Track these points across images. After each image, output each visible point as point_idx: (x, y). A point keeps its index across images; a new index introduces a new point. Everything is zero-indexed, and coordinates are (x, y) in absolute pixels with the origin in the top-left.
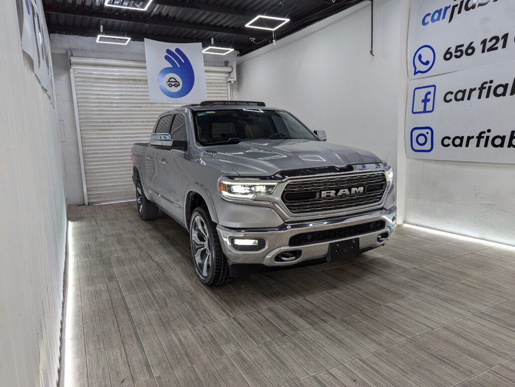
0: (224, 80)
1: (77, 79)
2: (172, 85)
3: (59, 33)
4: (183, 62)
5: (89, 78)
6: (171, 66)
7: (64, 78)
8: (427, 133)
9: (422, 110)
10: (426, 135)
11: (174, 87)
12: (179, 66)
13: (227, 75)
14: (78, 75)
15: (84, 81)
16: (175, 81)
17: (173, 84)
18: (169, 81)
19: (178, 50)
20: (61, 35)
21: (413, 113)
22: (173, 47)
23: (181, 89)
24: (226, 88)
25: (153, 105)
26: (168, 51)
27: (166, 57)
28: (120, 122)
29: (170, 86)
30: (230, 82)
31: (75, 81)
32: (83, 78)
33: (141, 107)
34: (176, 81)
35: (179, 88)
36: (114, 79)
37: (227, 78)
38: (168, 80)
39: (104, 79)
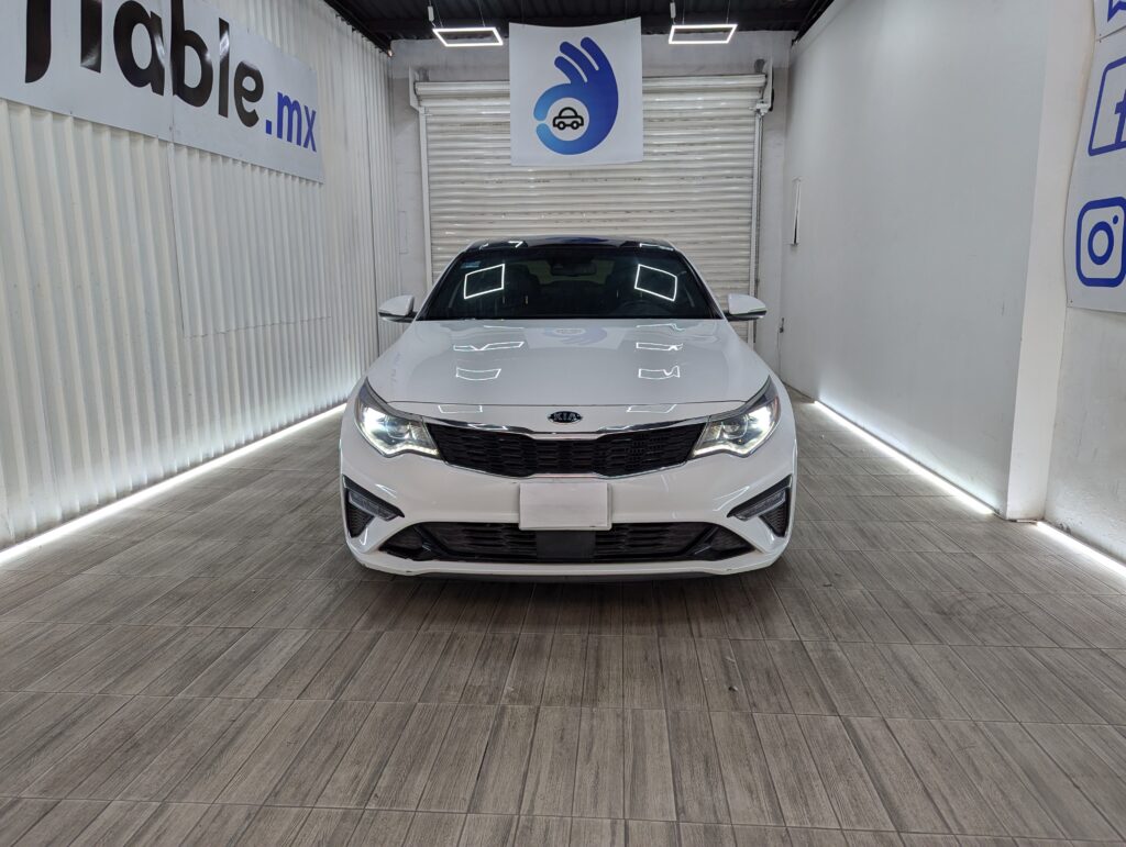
0: (748, 108)
1: (431, 128)
2: (565, 126)
3: (407, 38)
4: (597, 68)
5: (452, 124)
6: (569, 82)
7: (410, 127)
8: (1116, 220)
9: (1113, 142)
10: (1112, 225)
11: (569, 128)
12: (586, 80)
13: (757, 96)
14: (433, 120)
15: (442, 132)
16: (573, 114)
17: (568, 121)
18: (560, 117)
19: (587, 43)
20: (409, 41)
21: (1092, 152)
22: (575, 35)
23: (585, 134)
24: (749, 129)
25: (573, 176)
26: (566, 47)
27: (560, 63)
28: (504, 214)
29: (560, 126)
30: (758, 111)
31: (428, 133)
32: (442, 124)
33: (548, 181)
34: (576, 116)
35: (582, 130)
36: (497, 124)
37: (756, 101)
38: (557, 115)
39: (478, 124)
